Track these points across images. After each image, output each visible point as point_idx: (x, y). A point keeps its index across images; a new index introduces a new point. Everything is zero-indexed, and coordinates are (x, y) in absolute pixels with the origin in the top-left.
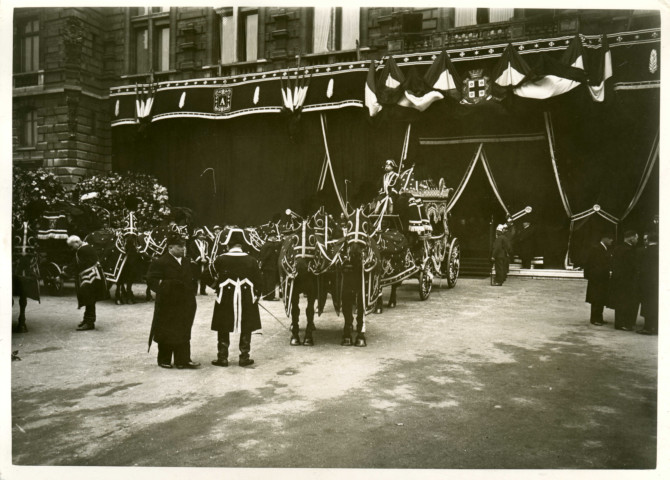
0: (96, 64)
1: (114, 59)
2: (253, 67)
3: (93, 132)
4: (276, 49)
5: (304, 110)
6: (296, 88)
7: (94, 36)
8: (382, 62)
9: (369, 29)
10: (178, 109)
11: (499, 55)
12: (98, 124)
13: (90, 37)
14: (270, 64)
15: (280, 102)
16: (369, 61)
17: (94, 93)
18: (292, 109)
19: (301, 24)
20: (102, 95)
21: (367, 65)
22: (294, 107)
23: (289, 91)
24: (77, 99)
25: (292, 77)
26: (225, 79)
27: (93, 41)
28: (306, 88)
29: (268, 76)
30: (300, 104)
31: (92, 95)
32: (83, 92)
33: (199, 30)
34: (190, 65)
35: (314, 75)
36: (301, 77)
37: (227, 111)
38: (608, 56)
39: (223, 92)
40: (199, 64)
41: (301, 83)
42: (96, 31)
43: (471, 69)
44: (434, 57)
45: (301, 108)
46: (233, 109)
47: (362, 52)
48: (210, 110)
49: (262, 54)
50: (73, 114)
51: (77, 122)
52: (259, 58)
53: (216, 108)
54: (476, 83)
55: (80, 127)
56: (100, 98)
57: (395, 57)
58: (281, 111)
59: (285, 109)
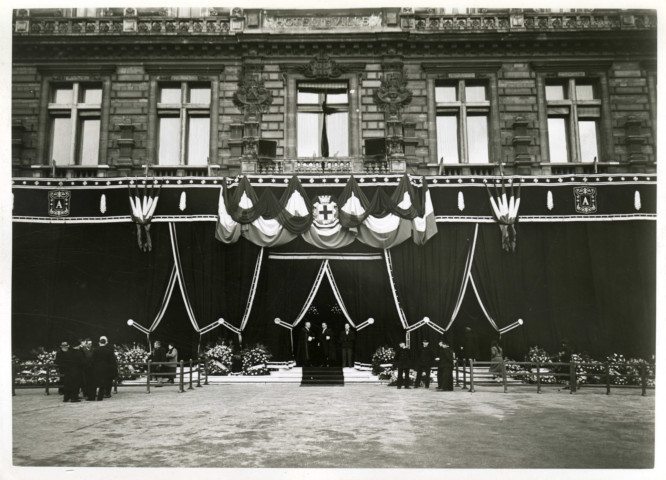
2: (93, 172)
4: (120, 157)
5: (153, 220)
6: (145, 198)
8: (237, 180)
9: (219, 148)
11: (344, 185)
14: (115, 170)
15: (128, 211)
16: (221, 178)
18: (142, 218)
19: (148, 136)
21: (219, 182)
22: (144, 217)
23: (138, 200)
25: (140, 186)
26: (61, 180)
28: (156, 198)
29: (113, 183)
30: (151, 213)
33: (28, 128)
35: (164, 186)
36: (149, 186)
37: (64, 216)
38: (428, 194)
39: (59, 194)
40: (27, 162)
41: (152, 193)
44: (286, 181)
45: (151, 218)
46: (71, 214)
47: (213, 169)
48: (46, 214)
49: (103, 160)
52: (100, 163)
53: (51, 211)
54: (325, 207)
57: (248, 176)
58: (130, 220)
59: (134, 217)
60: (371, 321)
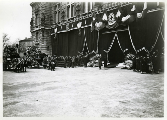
0: (49, 22)
1: (52, 20)
3: (48, 36)
4: (77, 13)
5: (81, 28)
7: (48, 16)
10: (60, 31)
12: (49, 35)
13: (47, 16)
15: (77, 26)
17: (48, 28)
19: (82, 7)
20: (50, 28)
23: (78, 23)
24: (43, 30)
26: (68, 22)
27: (48, 17)
28: (81, 22)
31: (47, 29)
32: (45, 28)
33: (65, 12)
34: (63, 20)
35: (83, 19)
37: (68, 30)
39: (68, 25)
40: (65, 19)
41: (80, 21)
42: (49, 15)
43: (110, 13)
44: (103, 11)
45: (81, 27)
46: (69, 29)
48: (66, 30)
49: (75, 15)
50: (43, 33)
51: (44, 35)
53: (66, 29)
55: (45, 36)
56: (49, 29)
57: (95, 12)
58: (77, 28)
59: (78, 28)
60: (127, 49)
